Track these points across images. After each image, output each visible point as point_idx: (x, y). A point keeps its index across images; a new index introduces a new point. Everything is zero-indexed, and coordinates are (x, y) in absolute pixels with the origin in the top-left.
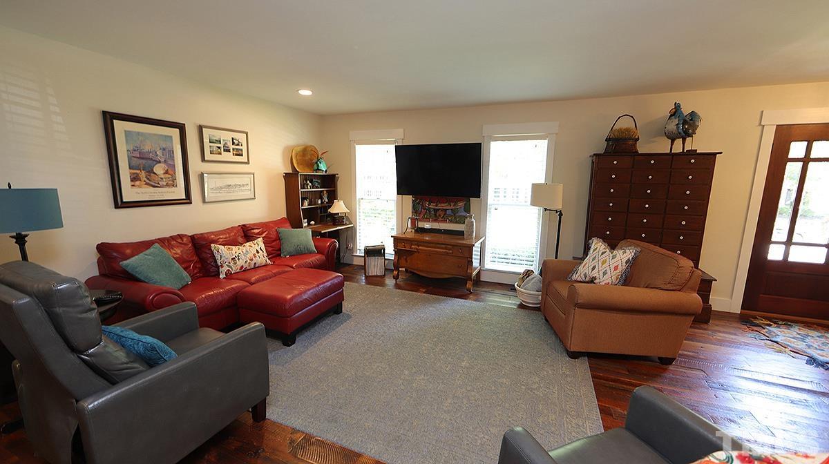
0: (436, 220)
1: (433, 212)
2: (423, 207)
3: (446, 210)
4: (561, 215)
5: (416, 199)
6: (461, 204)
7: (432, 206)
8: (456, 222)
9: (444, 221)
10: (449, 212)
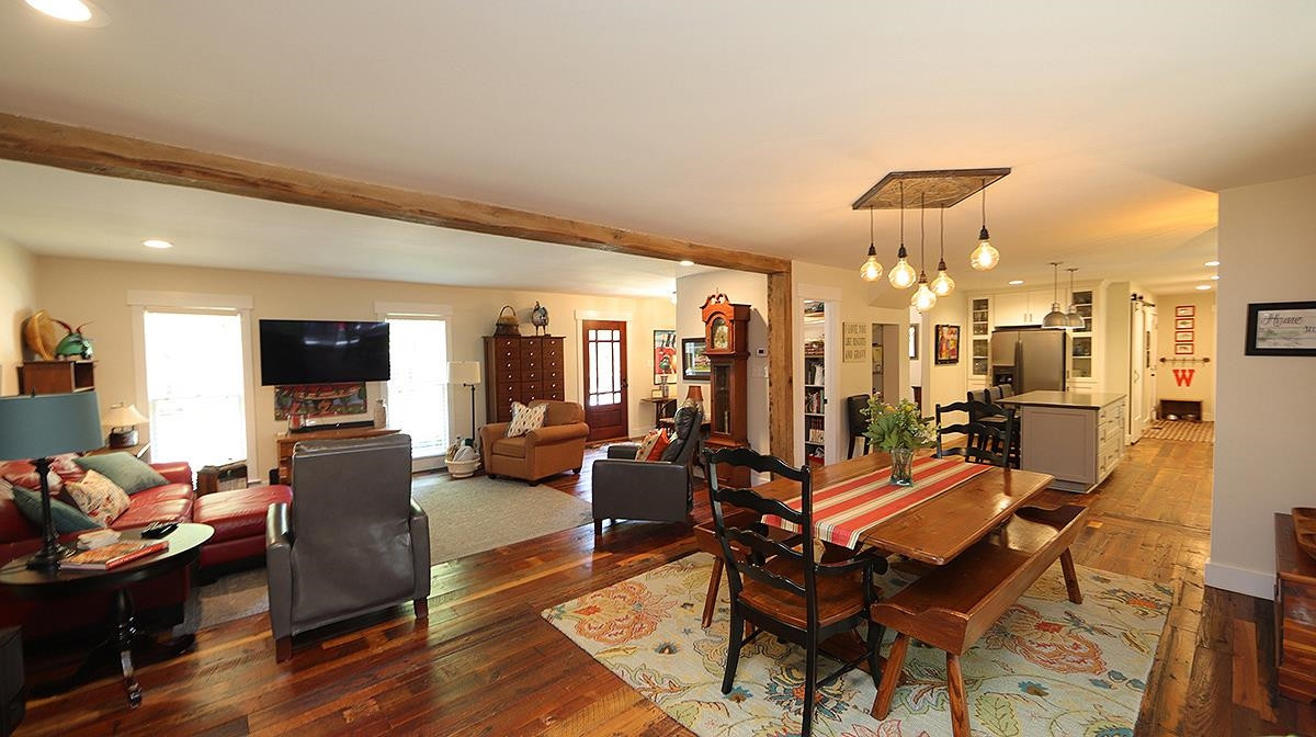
0: (317, 415)
1: (312, 405)
2: (295, 400)
3: (332, 400)
4: (473, 389)
5: (282, 390)
6: (354, 391)
7: (311, 396)
8: (349, 413)
9: (332, 414)
10: (336, 402)
